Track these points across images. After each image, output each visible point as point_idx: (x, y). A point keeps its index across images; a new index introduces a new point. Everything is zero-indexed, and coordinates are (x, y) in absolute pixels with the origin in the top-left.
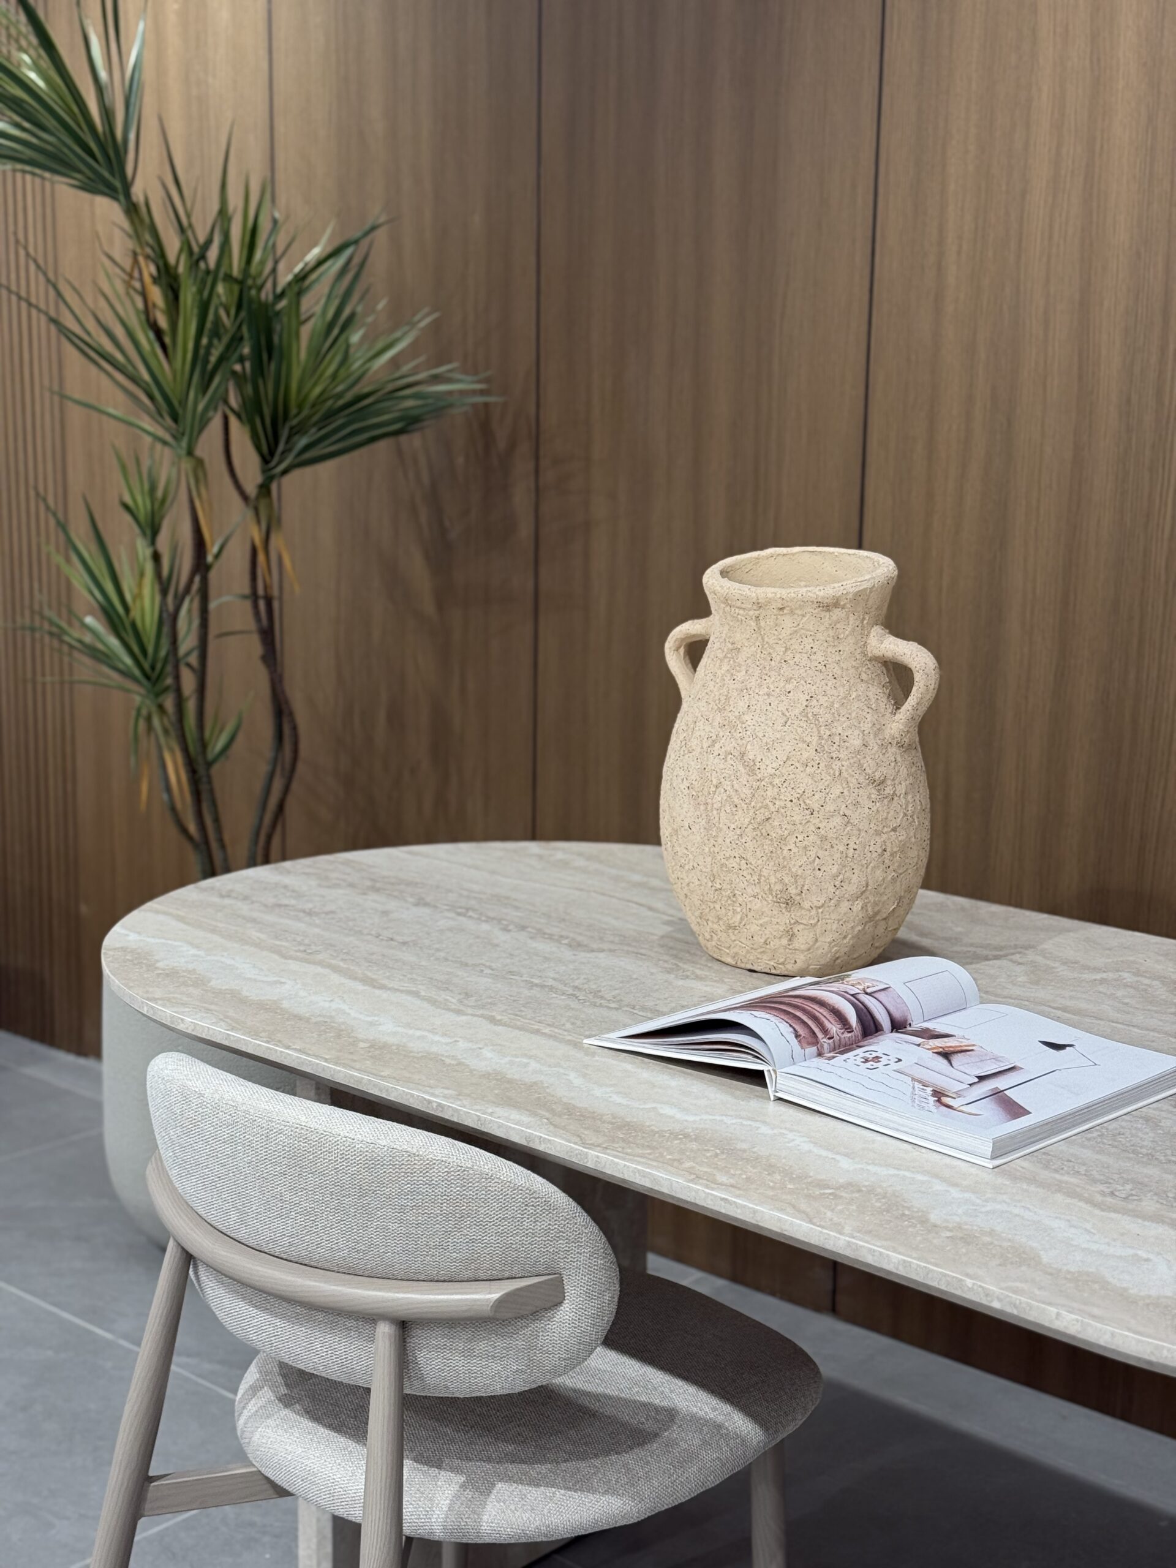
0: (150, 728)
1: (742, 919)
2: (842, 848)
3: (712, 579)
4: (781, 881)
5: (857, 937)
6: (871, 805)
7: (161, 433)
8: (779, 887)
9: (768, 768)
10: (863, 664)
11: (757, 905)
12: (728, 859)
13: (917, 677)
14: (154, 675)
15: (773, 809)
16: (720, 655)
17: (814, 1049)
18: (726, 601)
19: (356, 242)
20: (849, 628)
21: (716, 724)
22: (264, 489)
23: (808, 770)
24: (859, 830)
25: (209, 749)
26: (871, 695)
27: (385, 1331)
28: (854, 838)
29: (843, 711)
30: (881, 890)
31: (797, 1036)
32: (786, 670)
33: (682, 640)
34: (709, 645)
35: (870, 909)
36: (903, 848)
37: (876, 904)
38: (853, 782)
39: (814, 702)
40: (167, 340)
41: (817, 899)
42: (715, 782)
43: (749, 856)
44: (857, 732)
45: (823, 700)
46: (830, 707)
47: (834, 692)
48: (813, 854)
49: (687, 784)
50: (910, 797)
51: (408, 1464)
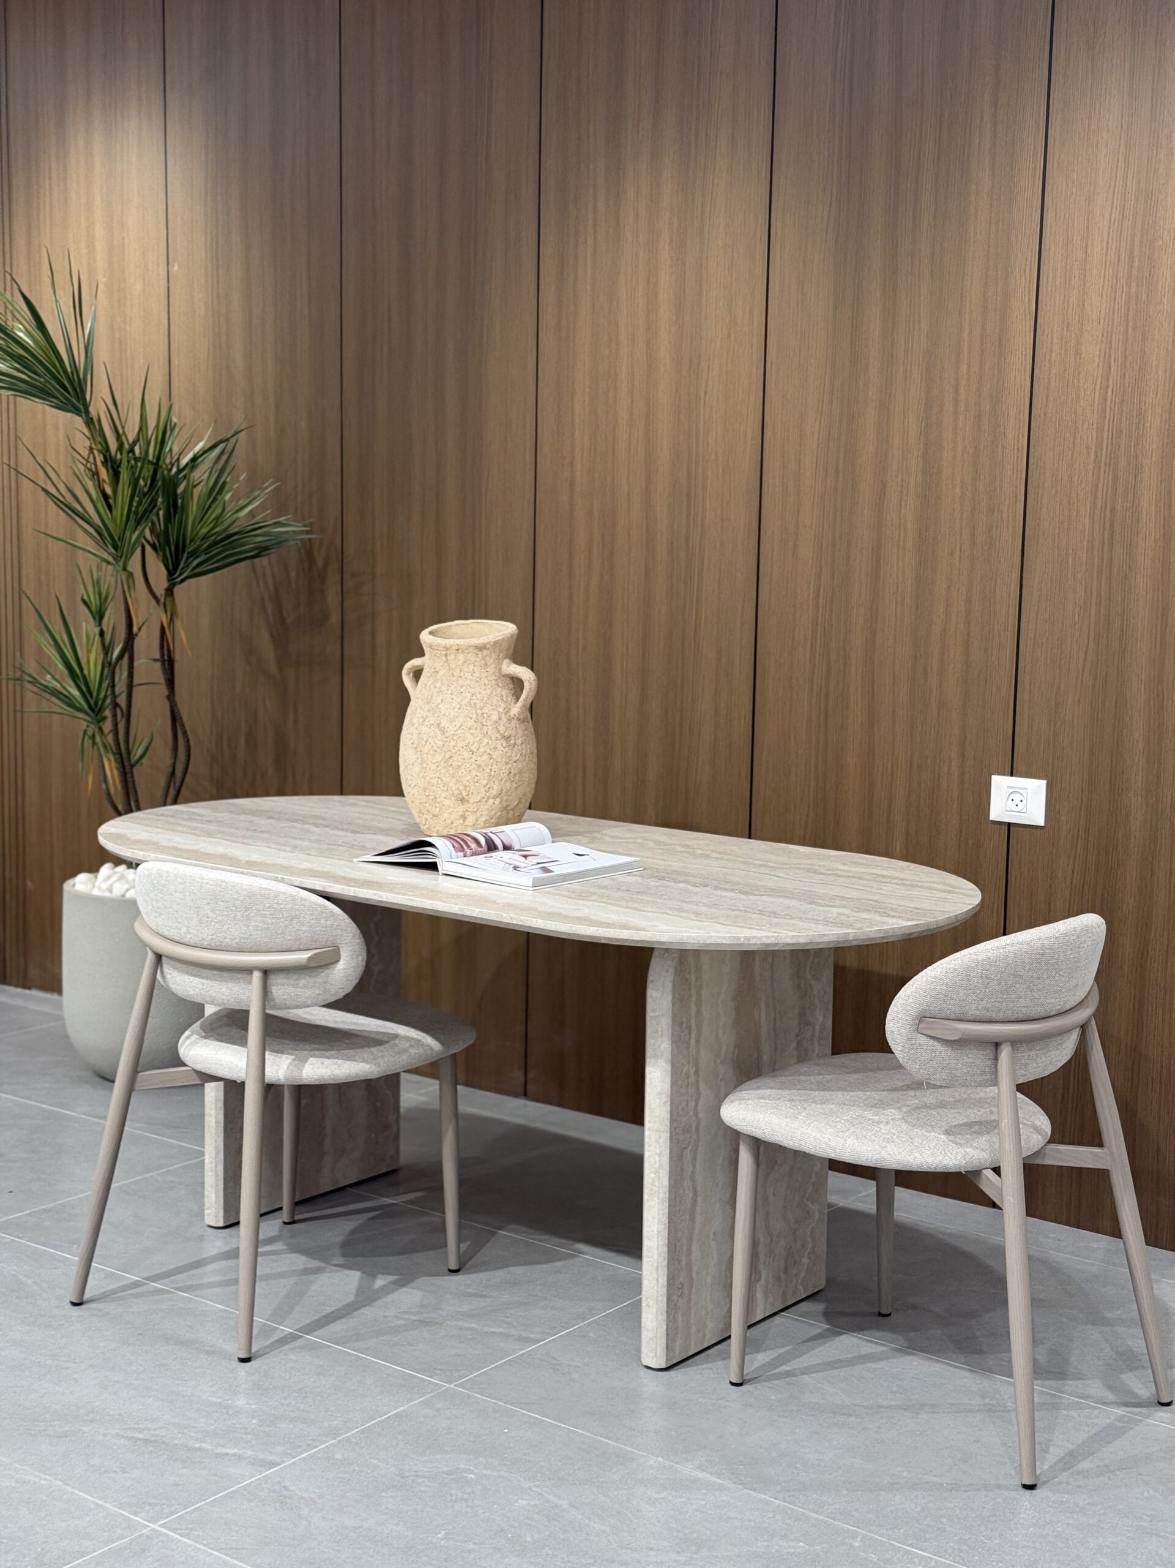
0: (94, 743)
1: (440, 811)
2: (488, 771)
3: (425, 636)
4: (458, 789)
5: (498, 818)
6: (503, 749)
7: (106, 556)
8: (458, 792)
9: (451, 730)
10: (500, 678)
11: (447, 802)
12: (431, 779)
13: (526, 684)
14: (97, 710)
15: (454, 751)
16: (429, 675)
17: (462, 854)
18: (431, 646)
19: (227, 440)
20: (492, 660)
21: (426, 710)
22: (170, 591)
23: (471, 731)
24: (497, 762)
25: (132, 756)
26: (503, 694)
27: (257, 975)
28: (494, 766)
29: (489, 701)
30: (509, 793)
31: (454, 847)
32: (461, 682)
33: (411, 669)
34: (423, 672)
35: (504, 803)
36: (520, 772)
37: (507, 801)
38: (494, 738)
39: (474, 697)
40: (111, 501)
41: (476, 798)
42: (425, 739)
43: (442, 776)
44: (495, 712)
45: (479, 696)
46: (482, 700)
47: (485, 692)
48: (474, 773)
49: (411, 741)
50: (523, 746)
51: (267, 1053)
